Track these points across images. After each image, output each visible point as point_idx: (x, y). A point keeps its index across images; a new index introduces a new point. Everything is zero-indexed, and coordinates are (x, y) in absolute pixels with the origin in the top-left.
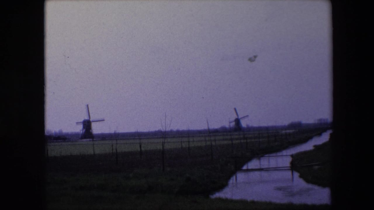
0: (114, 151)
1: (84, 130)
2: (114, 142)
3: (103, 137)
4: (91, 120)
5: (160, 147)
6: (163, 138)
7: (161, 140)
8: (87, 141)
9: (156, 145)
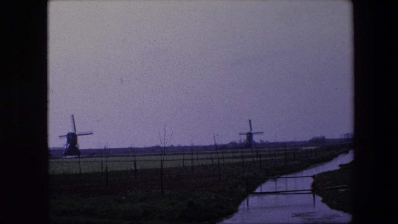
0: (104, 170)
1: (69, 145)
2: (104, 159)
3: (91, 153)
4: (77, 133)
5: (158, 165)
6: (161, 155)
7: (159, 158)
8: (72, 158)
9: (153, 163)
